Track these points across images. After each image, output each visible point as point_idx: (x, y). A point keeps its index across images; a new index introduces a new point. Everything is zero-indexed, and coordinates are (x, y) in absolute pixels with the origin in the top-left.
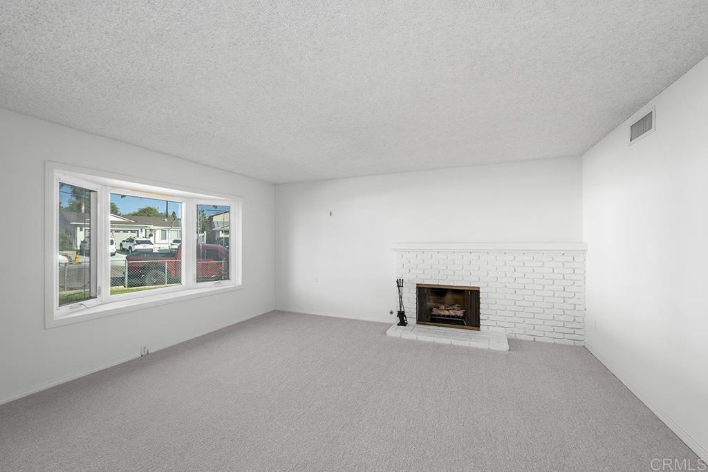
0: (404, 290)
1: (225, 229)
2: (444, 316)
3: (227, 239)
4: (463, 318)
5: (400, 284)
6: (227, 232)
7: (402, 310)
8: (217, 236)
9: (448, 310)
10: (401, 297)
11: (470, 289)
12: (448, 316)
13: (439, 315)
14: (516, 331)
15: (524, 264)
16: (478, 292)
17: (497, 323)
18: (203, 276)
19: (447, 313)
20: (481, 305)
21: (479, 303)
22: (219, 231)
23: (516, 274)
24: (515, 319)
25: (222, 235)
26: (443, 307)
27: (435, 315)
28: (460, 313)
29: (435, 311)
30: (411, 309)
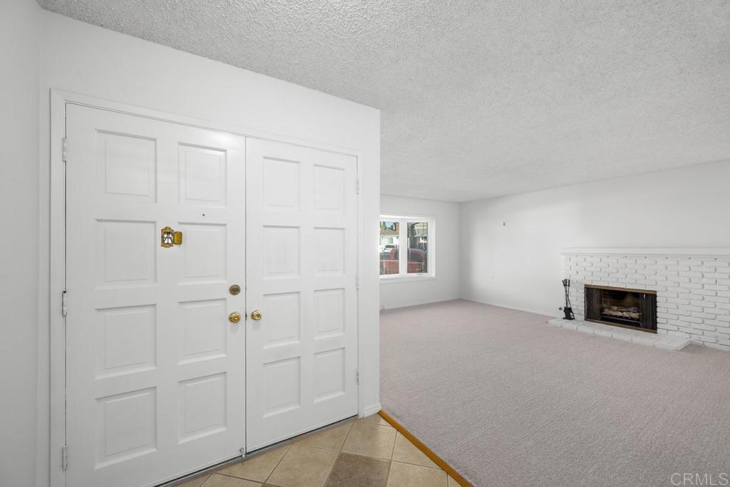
0: (571, 289)
1: (425, 235)
2: (616, 316)
3: (426, 244)
4: (638, 320)
5: (566, 283)
6: (426, 238)
7: (569, 306)
8: (418, 242)
9: (622, 312)
10: (567, 296)
11: (647, 292)
12: (620, 317)
13: (611, 316)
14: (703, 338)
15: (716, 270)
16: (655, 296)
17: (678, 329)
18: (411, 269)
19: (620, 314)
20: (658, 309)
21: (656, 307)
22: (419, 238)
23: (704, 280)
24: (703, 327)
25: (422, 241)
26: (615, 308)
27: (606, 315)
28: (635, 315)
29: (606, 311)
30: (579, 307)
